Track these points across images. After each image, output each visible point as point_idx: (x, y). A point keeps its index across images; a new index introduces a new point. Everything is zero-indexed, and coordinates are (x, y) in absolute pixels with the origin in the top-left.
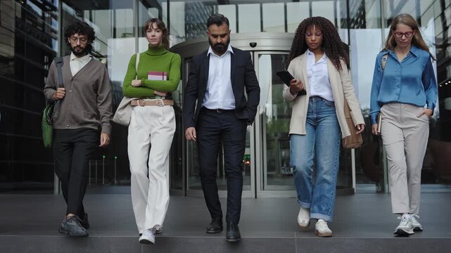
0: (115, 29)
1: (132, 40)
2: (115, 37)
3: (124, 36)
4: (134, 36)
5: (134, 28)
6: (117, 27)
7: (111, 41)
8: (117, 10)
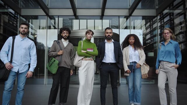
0: (40, 26)
1: (45, 30)
2: (40, 29)
3: (43, 28)
4: (46, 29)
5: (46, 26)
6: (41, 26)
7: (38, 30)
8: (41, 20)
